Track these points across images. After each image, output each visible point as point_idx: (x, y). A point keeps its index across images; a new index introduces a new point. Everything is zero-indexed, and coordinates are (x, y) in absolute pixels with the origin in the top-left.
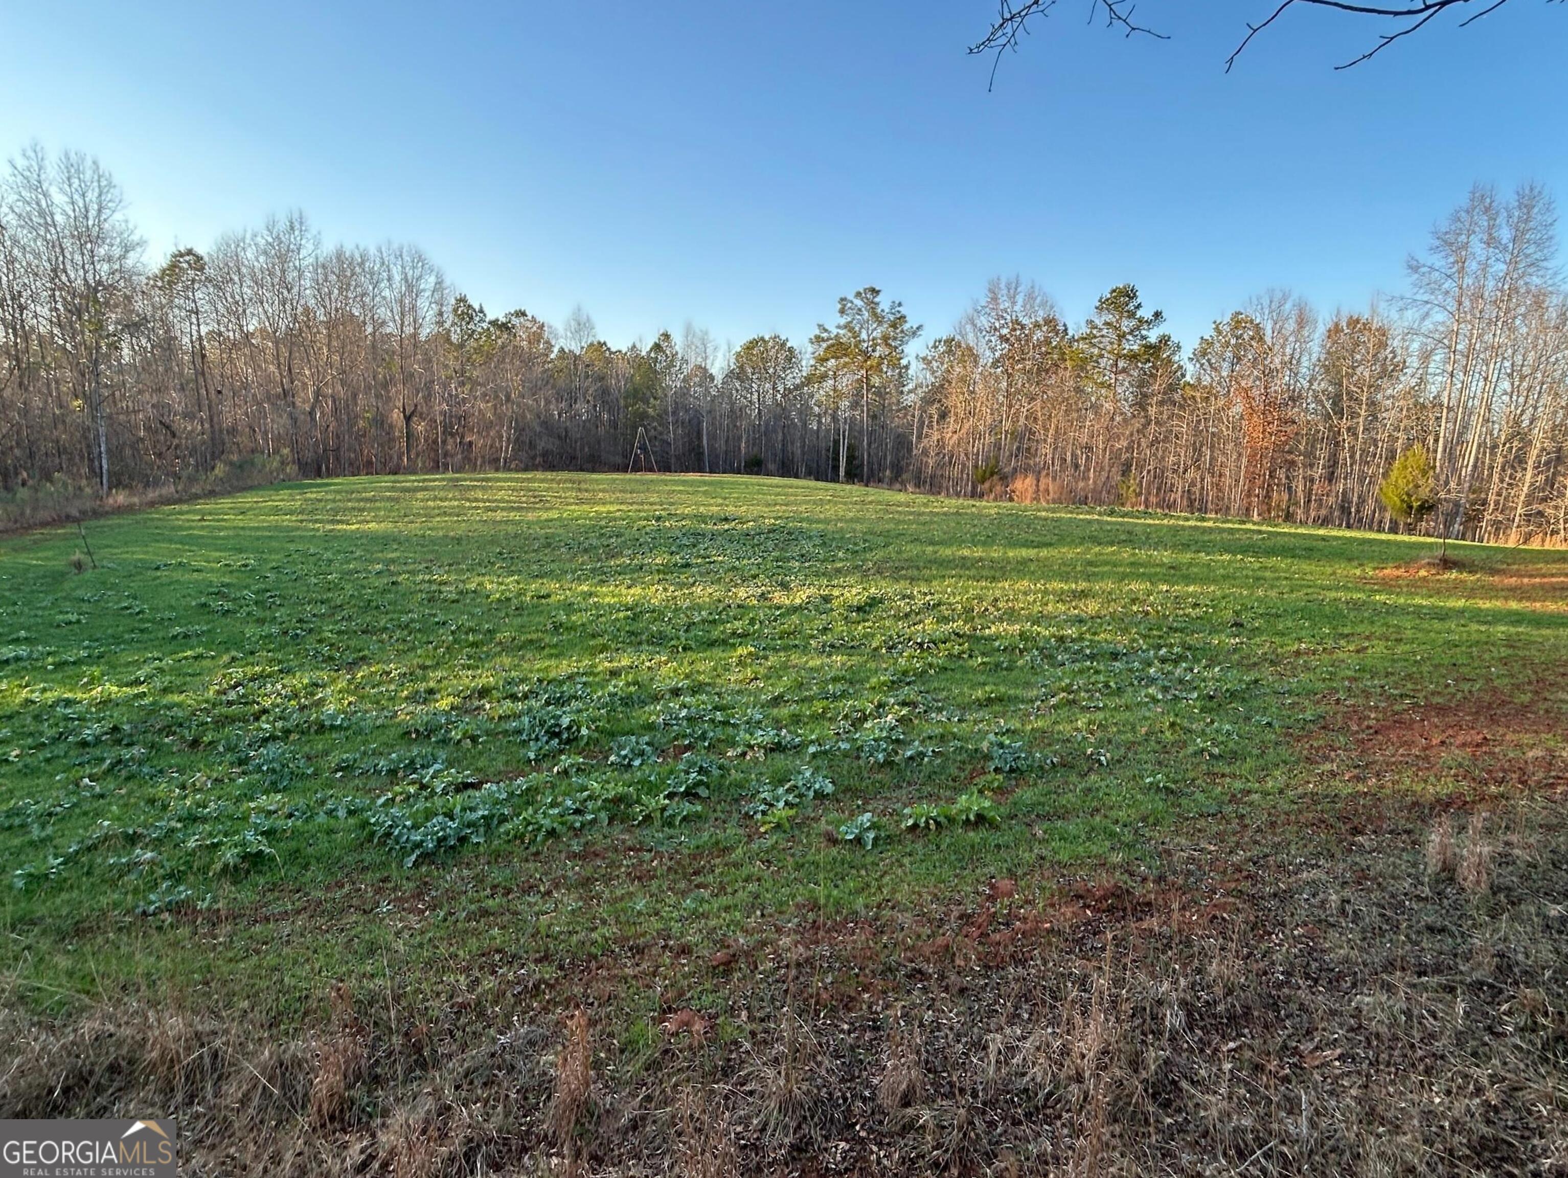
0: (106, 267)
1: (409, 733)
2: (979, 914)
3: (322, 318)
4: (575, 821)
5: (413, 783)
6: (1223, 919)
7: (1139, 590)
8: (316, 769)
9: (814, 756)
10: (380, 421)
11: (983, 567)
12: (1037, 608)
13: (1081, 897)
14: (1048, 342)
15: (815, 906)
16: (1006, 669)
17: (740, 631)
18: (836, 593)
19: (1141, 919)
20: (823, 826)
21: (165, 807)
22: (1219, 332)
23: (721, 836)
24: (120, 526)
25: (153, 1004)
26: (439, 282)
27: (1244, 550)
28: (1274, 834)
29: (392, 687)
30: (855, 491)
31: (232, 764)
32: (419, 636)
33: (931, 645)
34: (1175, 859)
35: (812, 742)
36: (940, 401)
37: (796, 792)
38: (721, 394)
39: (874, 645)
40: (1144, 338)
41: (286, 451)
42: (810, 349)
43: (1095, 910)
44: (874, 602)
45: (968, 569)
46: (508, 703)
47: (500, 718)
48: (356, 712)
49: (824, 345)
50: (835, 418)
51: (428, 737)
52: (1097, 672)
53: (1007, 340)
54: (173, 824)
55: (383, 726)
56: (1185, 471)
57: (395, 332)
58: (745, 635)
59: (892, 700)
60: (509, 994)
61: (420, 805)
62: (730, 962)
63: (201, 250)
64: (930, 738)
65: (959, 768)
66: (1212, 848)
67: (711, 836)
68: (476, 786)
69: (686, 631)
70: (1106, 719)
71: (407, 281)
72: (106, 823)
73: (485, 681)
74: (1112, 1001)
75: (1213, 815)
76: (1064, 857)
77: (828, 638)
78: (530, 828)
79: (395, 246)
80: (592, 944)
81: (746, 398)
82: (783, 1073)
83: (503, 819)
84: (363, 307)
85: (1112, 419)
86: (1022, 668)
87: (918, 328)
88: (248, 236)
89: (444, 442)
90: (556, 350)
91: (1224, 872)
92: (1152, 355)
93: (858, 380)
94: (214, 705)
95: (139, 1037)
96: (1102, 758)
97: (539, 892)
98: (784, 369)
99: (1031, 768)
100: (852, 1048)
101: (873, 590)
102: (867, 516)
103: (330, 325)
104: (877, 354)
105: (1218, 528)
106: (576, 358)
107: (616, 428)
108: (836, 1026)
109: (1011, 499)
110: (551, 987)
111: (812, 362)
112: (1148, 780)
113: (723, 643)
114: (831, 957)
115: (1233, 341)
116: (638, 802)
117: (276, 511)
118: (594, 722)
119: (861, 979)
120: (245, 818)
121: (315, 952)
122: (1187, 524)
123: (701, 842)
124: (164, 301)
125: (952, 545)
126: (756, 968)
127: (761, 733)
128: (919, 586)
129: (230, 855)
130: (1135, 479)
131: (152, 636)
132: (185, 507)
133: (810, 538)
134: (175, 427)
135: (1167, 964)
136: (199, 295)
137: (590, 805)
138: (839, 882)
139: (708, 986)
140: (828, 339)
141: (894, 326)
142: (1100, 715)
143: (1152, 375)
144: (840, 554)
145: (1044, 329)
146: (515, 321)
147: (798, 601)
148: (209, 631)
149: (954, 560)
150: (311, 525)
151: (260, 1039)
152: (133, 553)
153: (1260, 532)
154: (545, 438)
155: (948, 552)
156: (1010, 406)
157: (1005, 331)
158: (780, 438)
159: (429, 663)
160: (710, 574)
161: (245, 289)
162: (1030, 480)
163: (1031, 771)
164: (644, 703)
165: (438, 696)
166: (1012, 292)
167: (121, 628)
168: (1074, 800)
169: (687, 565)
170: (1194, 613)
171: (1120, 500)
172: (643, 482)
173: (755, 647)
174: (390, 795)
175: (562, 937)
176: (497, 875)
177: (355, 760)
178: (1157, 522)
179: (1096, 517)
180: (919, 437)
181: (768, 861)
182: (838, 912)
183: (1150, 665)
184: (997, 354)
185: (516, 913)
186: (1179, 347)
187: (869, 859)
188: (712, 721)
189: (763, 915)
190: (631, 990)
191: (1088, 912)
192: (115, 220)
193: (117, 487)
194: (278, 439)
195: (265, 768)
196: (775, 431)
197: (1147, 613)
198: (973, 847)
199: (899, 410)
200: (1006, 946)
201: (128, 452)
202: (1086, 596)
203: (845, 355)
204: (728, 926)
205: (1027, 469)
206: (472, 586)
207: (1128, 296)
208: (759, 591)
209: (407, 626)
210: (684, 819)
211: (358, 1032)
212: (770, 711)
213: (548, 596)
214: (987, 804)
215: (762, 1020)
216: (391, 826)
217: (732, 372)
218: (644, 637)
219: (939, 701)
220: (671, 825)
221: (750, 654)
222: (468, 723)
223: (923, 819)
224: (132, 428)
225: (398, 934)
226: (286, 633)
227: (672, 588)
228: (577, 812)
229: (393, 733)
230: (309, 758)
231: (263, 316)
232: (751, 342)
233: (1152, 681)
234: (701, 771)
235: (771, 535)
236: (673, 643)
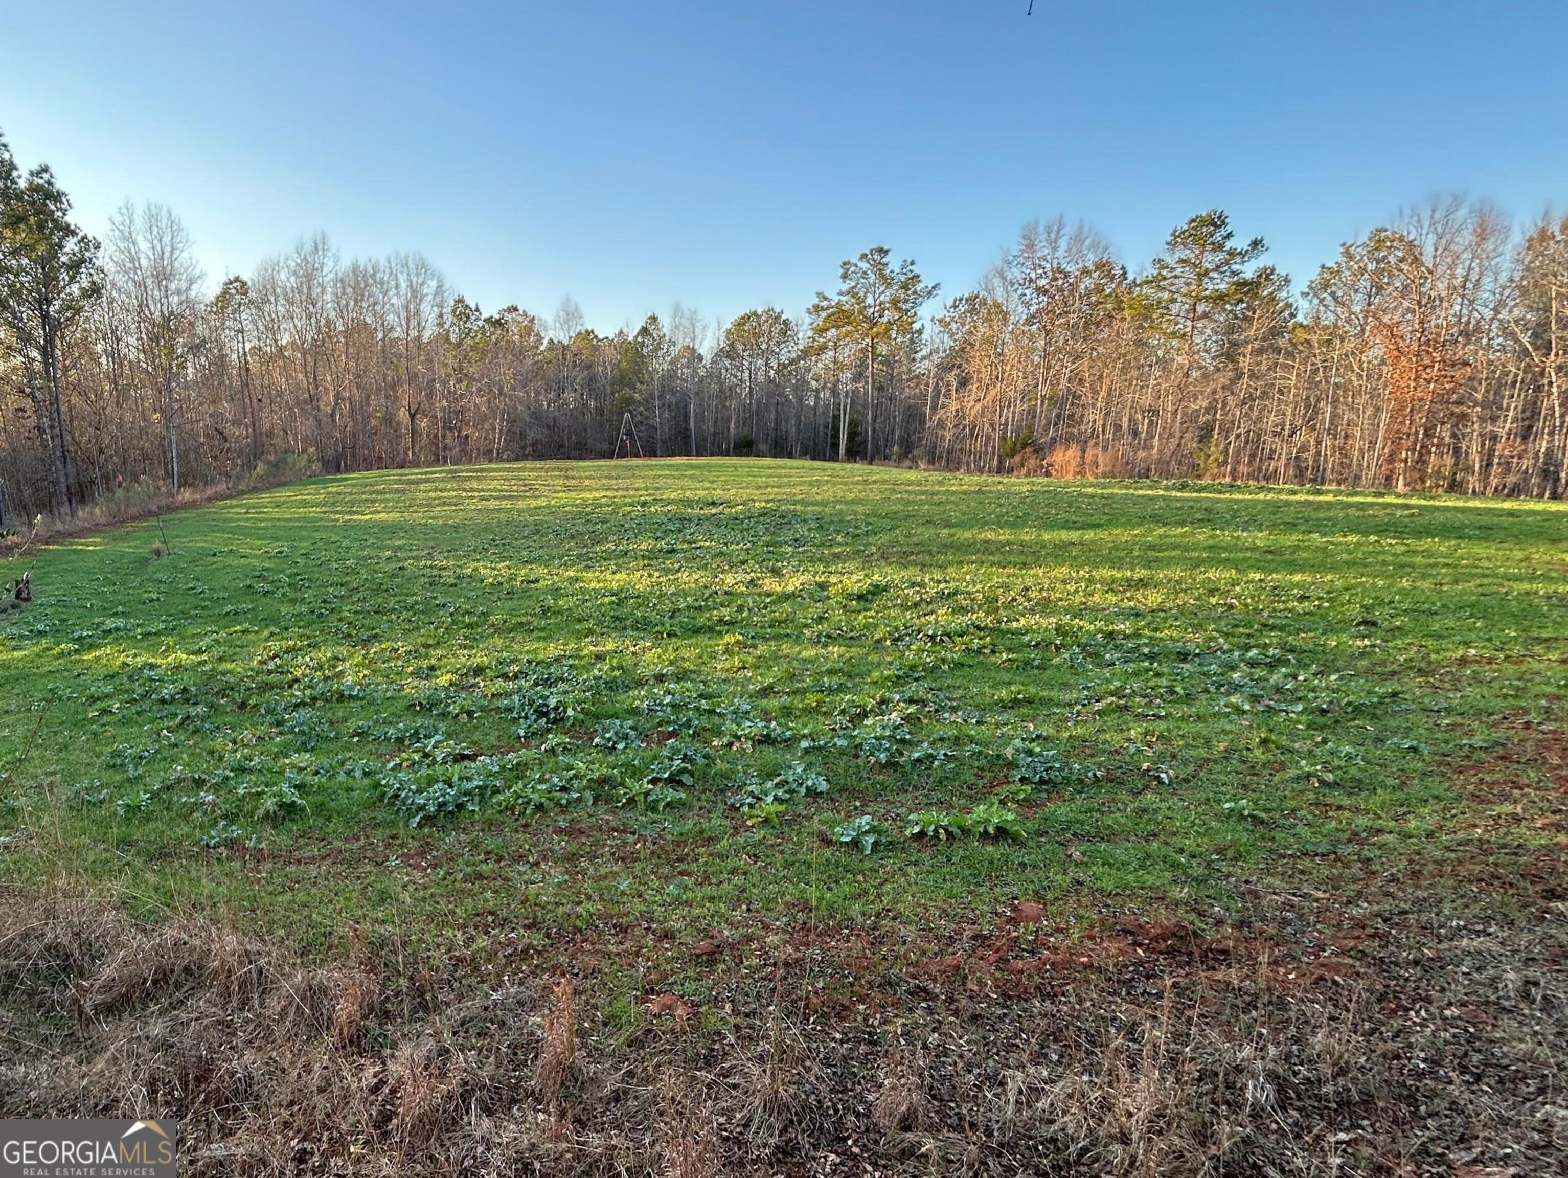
0: (176, 299)
1: (414, 705)
2: (997, 937)
3: (341, 328)
4: (561, 798)
5: (417, 751)
6: (1335, 983)
7: (1220, 579)
8: (338, 733)
9: (807, 751)
10: (389, 420)
11: (1010, 552)
12: (1079, 599)
13: (1132, 933)
14: (1099, 290)
15: (806, 907)
16: (1038, 667)
17: (727, 618)
18: (833, 579)
19: (1214, 969)
20: (815, 825)
21: (221, 758)
22: (1351, 257)
23: (705, 825)
24: (187, 519)
25: (215, 921)
26: (439, 287)
27: (1382, 530)
28: (1418, 887)
29: (400, 663)
30: (858, 469)
31: (271, 725)
32: (422, 617)
33: (945, 638)
34: (1265, 902)
35: (804, 736)
36: (959, 367)
37: (786, 788)
38: (710, 375)
39: (877, 636)
40: (1234, 273)
41: (312, 450)
42: (808, 319)
43: (1147, 949)
44: (877, 590)
45: (992, 553)
46: (500, 682)
47: (493, 695)
48: (370, 684)
49: (824, 314)
50: (834, 392)
51: (430, 710)
52: (1158, 675)
53: (1046, 291)
54: (227, 772)
55: (391, 698)
56: (1293, 433)
57: (402, 336)
58: (730, 623)
59: (897, 697)
60: (500, 955)
61: (424, 772)
62: (714, 953)
63: (245, 277)
64: (942, 739)
65: (976, 775)
66: (1320, 894)
67: (695, 825)
68: (472, 758)
69: (671, 617)
70: (1169, 730)
71: (412, 287)
72: (179, 768)
73: (479, 660)
74: (1171, 1059)
75: (1323, 855)
76: (1108, 884)
77: (824, 627)
78: (520, 801)
79: (402, 255)
80: (577, 917)
81: (736, 377)
82: (768, 1073)
83: (496, 791)
84: (374, 315)
85: (1187, 375)
86: (1058, 667)
87: (934, 288)
88: (282, 260)
89: (444, 436)
90: (545, 342)
91: (1339, 926)
92: (1246, 294)
93: (862, 349)
94: (257, 673)
95: (205, 947)
96: (1163, 775)
97: (528, 862)
98: (778, 344)
99: (1067, 781)
100: (845, 1059)
101: (876, 577)
102: (872, 495)
103: (348, 334)
104: (885, 320)
105: (1342, 502)
106: (565, 348)
107: (602, 415)
108: (827, 1033)
109: (1048, 474)
110: (539, 953)
111: (810, 334)
112: (1227, 806)
113: (710, 630)
114: (822, 961)
115: (1371, 267)
116: (622, 784)
117: (305, 504)
118: (579, 704)
119: (856, 989)
120: (281, 772)
121: (336, 895)
122: (1292, 498)
123: (685, 830)
124: (218, 324)
125: (972, 526)
126: (742, 962)
127: (748, 723)
128: (932, 573)
129: (270, 803)
130: (1217, 446)
131: (211, 612)
132: (234, 502)
133: (805, 521)
134: (226, 432)
135: (1249, 1027)
136: (244, 316)
137: (576, 783)
138: (833, 885)
139: (691, 973)
140: (828, 308)
141: (905, 287)
142: (1162, 726)
143: (1245, 318)
144: (839, 539)
145: (1095, 275)
146: (508, 317)
147: (791, 588)
148: (253, 609)
149: (975, 543)
150: (333, 517)
151: (294, 964)
152: (196, 542)
153: (1407, 507)
154: (535, 428)
155: (968, 535)
156: (1049, 368)
157: (1043, 282)
158: (773, 416)
159: (431, 642)
160: (696, 560)
161: (279, 308)
162: (1073, 452)
163: (1068, 784)
164: (628, 688)
165: (438, 673)
166: (1053, 236)
167: (188, 606)
168: (1123, 821)
169: (673, 551)
170: (1299, 607)
171: (1196, 471)
172: (629, 468)
173: (743, 635)
174: (398, 761)
175: (549, 907)
176: (491, 842)
177: (369, 727)
178: (1247, 497)
179: (1161, 492)
180: (934, 408)
181: (755, 856)
182: (831, 917)
183: (1233, 669)
184: (1033, 309)
185: (506, 880)
186: (1287, 281)
187: (867, 865)
188: (697, 709)
189: (749, 910)
190: (614, 967)
191: (1140, 951)
192: (183, 258)
193: (184, 485)
194: (305, 440)
195: (297, 730)
196: (767, 409)
197: (1231, 607)
198: (991, 862)
199: (909, 380)
200: (1030, 976)
201: (192, 456)
202: (1145, 586)
203: (848, 323)
204: (712, 916)
205: (1068, 440)
206: (468, 571)
207: (1215, 225)
208: (749, 577)
209: (412, 607)
210: (668, 805)
211: (372, 970)
212: (758, 702)
213: (537, 581)
214: (1010, 817)
215: (747, 1015)
216: (399, 789)
217: (721, 350)
218: (629, 623)
219: (954, 700)
220: (654, 810)
221: (738, 642)
222: (463, 700)
223: (932, 828)
224: (194, 436)
225: (405, 886)
226: (313, 612)
227: (657, 574)
228: (564, 789)
229: (401, 704)
230: (332, 723)
231: (293, 330)
232: (743, 318)
233: (1237, 688)
234: (685, 758)
235: (762, 519)
236: (657, 628)
